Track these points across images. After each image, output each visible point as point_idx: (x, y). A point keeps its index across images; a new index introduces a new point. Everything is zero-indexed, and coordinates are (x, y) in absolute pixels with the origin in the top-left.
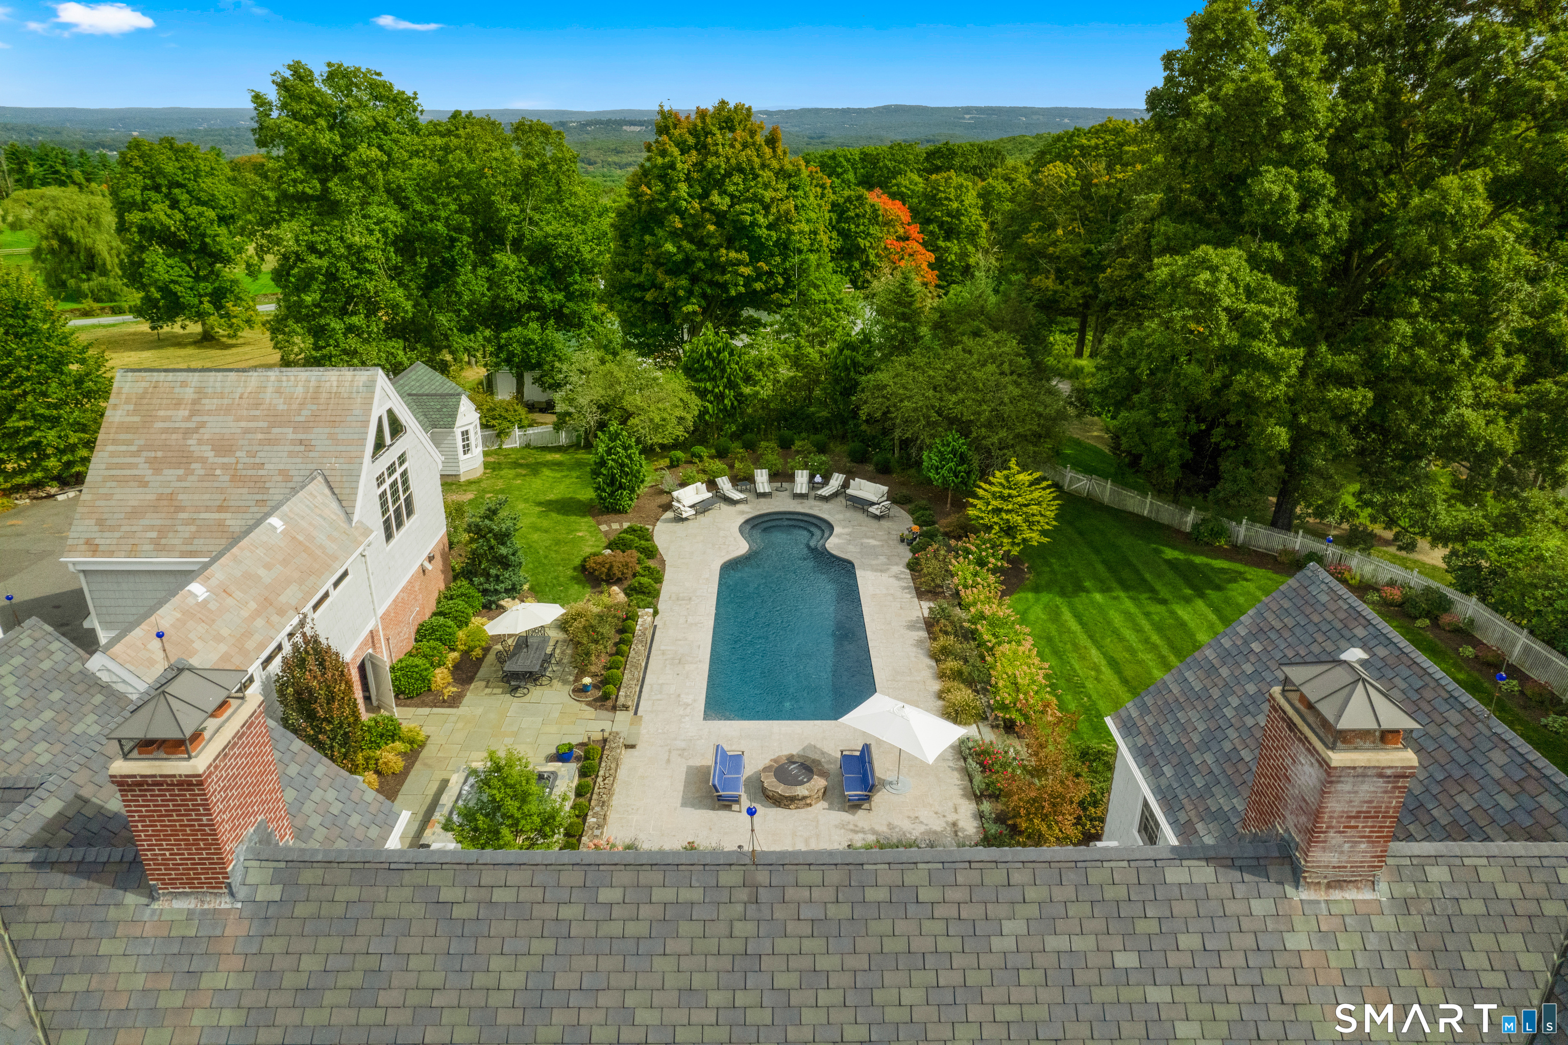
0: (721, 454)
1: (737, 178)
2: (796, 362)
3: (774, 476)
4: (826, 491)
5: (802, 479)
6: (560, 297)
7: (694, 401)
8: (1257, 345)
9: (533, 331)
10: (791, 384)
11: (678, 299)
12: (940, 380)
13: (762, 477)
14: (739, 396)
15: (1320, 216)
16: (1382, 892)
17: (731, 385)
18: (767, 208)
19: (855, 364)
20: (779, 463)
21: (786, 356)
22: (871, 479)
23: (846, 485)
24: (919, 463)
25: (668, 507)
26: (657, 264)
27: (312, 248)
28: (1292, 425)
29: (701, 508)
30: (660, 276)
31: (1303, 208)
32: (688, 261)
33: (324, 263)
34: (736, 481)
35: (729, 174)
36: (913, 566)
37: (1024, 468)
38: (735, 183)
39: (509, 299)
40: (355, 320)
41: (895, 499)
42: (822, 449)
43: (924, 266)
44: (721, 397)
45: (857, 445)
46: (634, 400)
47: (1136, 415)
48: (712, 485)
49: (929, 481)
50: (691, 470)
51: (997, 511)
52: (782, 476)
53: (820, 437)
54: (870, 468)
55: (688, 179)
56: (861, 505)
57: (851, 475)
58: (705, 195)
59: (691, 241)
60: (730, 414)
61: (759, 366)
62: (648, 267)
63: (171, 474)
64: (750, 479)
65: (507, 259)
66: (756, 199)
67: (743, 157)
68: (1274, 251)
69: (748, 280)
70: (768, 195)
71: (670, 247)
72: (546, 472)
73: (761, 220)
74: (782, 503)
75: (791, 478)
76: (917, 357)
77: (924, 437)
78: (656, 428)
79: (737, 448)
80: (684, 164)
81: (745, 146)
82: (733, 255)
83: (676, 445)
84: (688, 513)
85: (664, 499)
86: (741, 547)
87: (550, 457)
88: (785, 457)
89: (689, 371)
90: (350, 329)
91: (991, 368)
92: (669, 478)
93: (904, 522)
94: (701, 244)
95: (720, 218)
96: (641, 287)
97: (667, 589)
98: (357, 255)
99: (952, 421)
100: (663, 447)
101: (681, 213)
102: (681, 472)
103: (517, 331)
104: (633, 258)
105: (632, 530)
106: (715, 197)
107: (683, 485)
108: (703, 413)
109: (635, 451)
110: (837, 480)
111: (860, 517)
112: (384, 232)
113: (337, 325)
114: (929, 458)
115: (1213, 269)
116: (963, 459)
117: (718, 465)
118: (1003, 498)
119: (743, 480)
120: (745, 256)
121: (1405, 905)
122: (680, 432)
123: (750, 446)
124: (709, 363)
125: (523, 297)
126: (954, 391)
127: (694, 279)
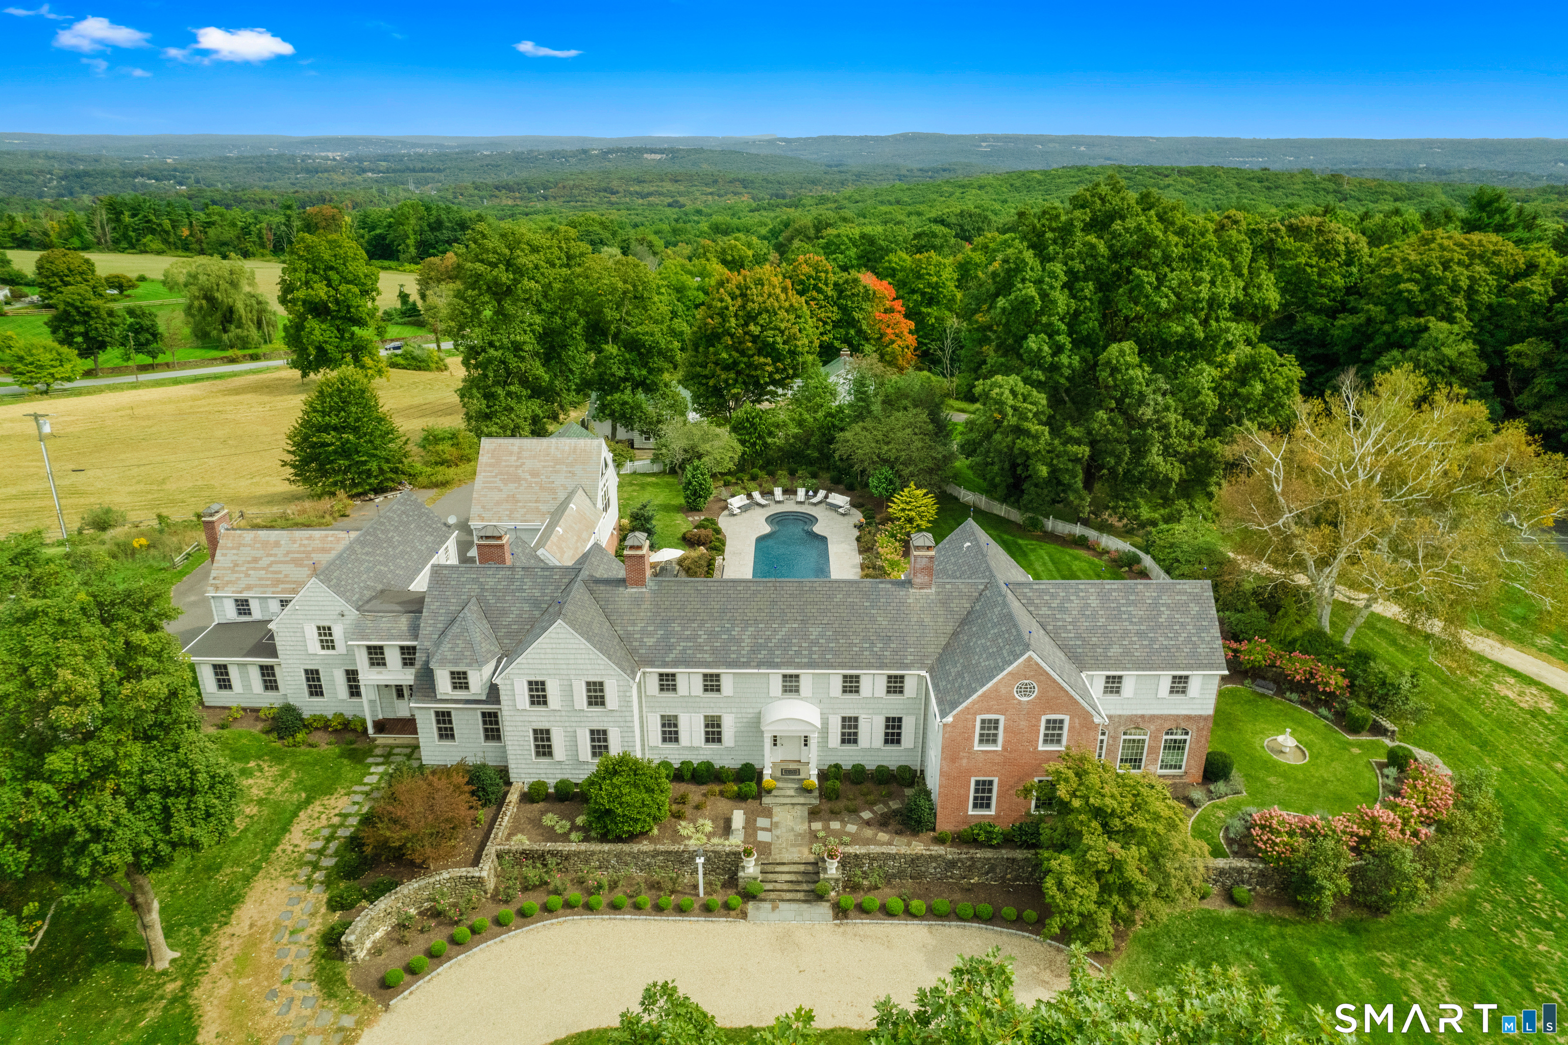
0: (754, 478)
1: (765, 316)
2: (800, 423)
3: (785, 492)
4: (815, 500)
5: (801, 492)
6: (644, 372)
7: (739, 448)
8: (1027, 425)
9: (627, 396)
10: (795, 436)
11: (728, 385)
12: (880, 437)
13: (778, 491)
14: (765, 444)
15: (1064, 359)
16: (933, 590)
17: (760, 437)
18: (782, 332)
19: (834, 426)
20: (789, 486)
21: (793, 420)
22: (842, 494)
23: (826, 497)
24: (867, 485)
25: (726, 508)
26: (716, 364)
27: (491, 344)
28: (1050, 465)
29: (744, 509)
30: (718, 372)
31: (1054, 355)
32: (735, 363)
33: (498, 354)
34: (763, 494)
35: (760, 314)
36: (858, 539)
37: (918, 487)
38: (764, 318)
39: (613, 375)
40: (512, 388)
41: (853, 505)
42: (814, 476)
43: (906, 332)
44: (754, 444)
45: (835, 473)
46: (704, 447)
47: (978, 459)
48: (749, 496)
49: (872, 495)
50: (737, 488)
51: (903, 510)
52: (789, 492)
53: (815, 469)
54: (841, 487)
55: (736, 315)
56: (834, 508)
57: (830, 490)
58: (746, 324)
59: (737, 350)
60: (759, 454)
61: (778, 426)
62: (711, 366)
63: (512, 486)
64: (772, 493)
65: (611, 349)
66: (776, 328)
67: (768, 303)
68: (1038, 374)
69: (771, 374)
70: (783, 326)
71: (725, 355)
72: (650, 489)
73: (779, 339)
74: (790, 506)
75: (795, 493)
76: (869, 423)
77: (870, 470)
78: (718, 463)
79: (762, 474)
80: (733, 306)
81: (770, 295)
82: (762, 360)
83: (730, 473)
84: (737, 511)
85: (722, 504)
86: (767, 529)
87: (650, 479)
88: (792, 480)
89: (734, 429)
90: (509, 394)
91: (909, 431)
92: (724, 493)
93: (858, 516)
94: (743, 353)
95: (755, 339)
96: (706, 377)
97: (728, 549)
98: (517, 348)
99: (885, 461)
100: (722, 474)
101: (732, 336)
102: (732, 489)
103: (617, 396)
104: (701, 359)
105: (706, 520)
106: (752, 327)
107: (733, 496)
108: (744, 453)
109: (707, 477)
110: (821, 494)
111: (833, 514)
112: (533, 331)
113: (500, 391)
114: (873, 482)
115: (1001, 387)
116: (891, 482)
117: (751, 485)
118: (908, 503)
119: (768, 493)
120: (769, 360)
121: (938, 593)
122: (731, 465)
123: (771, 474)
124: (747, 425)
125: (621, 373)
126: (888, 443)
127: (739, 373)
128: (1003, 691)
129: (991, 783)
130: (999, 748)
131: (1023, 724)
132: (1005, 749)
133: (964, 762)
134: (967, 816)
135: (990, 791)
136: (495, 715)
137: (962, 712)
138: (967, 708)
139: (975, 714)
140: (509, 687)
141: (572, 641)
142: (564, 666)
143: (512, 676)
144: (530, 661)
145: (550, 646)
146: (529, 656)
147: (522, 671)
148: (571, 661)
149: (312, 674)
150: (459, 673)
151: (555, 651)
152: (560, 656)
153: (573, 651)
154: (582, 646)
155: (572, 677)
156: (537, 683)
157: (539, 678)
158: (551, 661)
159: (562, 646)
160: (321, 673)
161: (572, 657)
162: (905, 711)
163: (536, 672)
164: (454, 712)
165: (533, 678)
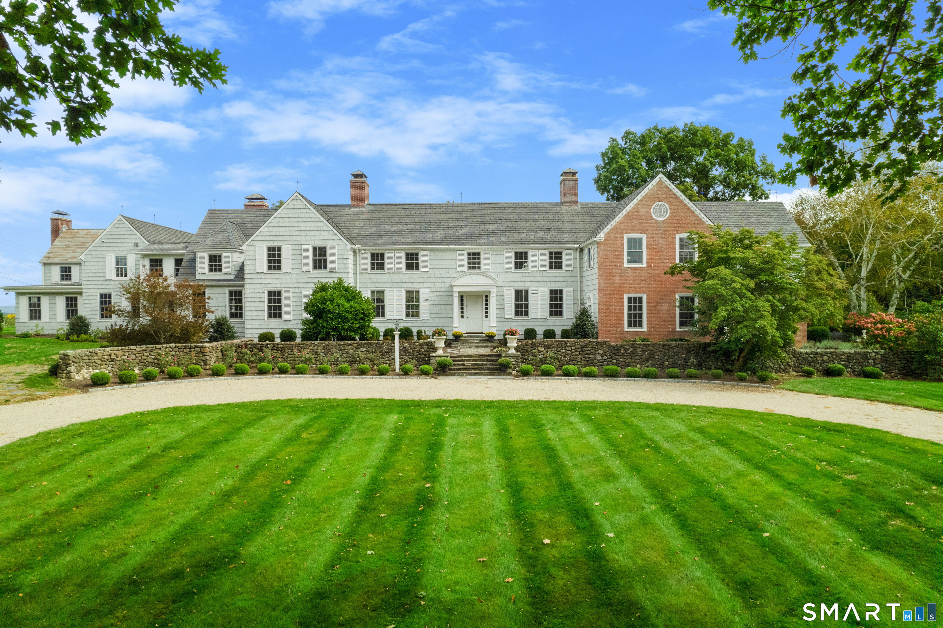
16: (579, 207)
121: (583, 208)
128: (643, 211)
129: (641, 299)
130: (645, 265)
131: (662, 242)
132: (649, 266)
133: (617, 278)
134: (624, 333)
135: (641, 308)
136: (240, 293)
137: (611, 231)
138: (615, 228)
139: (622, 233)
140: (252, 253)
141: (305, 211)
142: (297, 233)
143: (255, 243)
144: (271, 229)
145: (287, 216)
146: (270, 225)
147: (263, 238)
148: (302, 229)
149: (106, 298)
150: (215, 256)
151: (290, 220)
152: (294, 224)
153: (305, 220)
154: (312, 215)
155: (302, 242)
156: (274, 249)
157: (276, 244)
158: (287, 229)
159: (297, 215)
160: (113, 297)
161: (304, 224)
162: (564, 284)
163: (275, 238)
164: (208, 292)
165: (272, 244)
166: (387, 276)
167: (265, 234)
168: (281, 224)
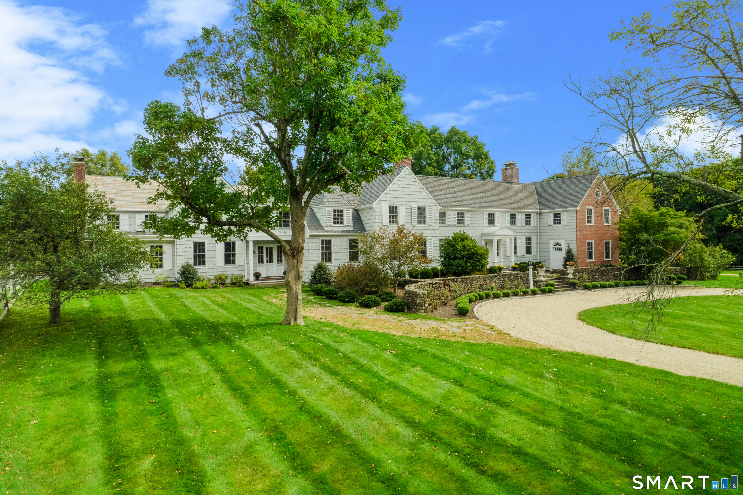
128: (592, 194)
129: (592, 243)
130: (593, 224)
131: (599, 211)
133: (584, 231)
134: (586, 262)
135: (591, 249)
137: (582, 204)
138: (583, 202)
139: (586, 206)
140: (379, 210)
141: (412, 180)
142: (408, 196)
143: (381, 203)
144: (391, 192)
145: (401, 182)
146: (391, 189)
147: (387, 199)
148: (411, 193)
149: (199, 246)
150: (338, 211)
151: (404, 186)
152: (406, 190)
153: (412, 186)
154: (417, 184)
155: (412, 203)
156: (393, 207)
157: (395, 204)
158: (401, 193)
159: (407, 183)
160: (206, 245)
161: (411, 190)
162: (532, 234)
163: (394, 199)
164: (333, 240)
165: (392, 204)
166: (448, 228)
167: (388, 196)
168: (397, 189)
